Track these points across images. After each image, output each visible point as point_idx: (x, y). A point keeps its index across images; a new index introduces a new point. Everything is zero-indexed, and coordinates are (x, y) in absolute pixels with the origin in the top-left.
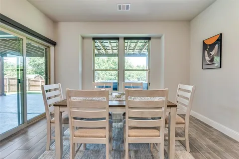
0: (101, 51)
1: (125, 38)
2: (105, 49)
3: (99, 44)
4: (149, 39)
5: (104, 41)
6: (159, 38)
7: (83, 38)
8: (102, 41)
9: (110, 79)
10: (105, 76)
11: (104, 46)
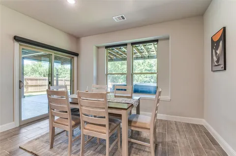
0: (144, 54)
1: (133, 44)
2: (148, 52)
3: (143, 47)
4: (157, 41)
5: (148, 44)
6: (168, 39)
7: (98, 48)
8: (145, 44)
9: (145, 82)
10: (140, 78)
11: (147, 49)
